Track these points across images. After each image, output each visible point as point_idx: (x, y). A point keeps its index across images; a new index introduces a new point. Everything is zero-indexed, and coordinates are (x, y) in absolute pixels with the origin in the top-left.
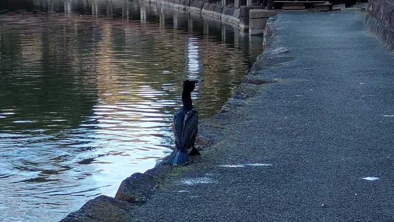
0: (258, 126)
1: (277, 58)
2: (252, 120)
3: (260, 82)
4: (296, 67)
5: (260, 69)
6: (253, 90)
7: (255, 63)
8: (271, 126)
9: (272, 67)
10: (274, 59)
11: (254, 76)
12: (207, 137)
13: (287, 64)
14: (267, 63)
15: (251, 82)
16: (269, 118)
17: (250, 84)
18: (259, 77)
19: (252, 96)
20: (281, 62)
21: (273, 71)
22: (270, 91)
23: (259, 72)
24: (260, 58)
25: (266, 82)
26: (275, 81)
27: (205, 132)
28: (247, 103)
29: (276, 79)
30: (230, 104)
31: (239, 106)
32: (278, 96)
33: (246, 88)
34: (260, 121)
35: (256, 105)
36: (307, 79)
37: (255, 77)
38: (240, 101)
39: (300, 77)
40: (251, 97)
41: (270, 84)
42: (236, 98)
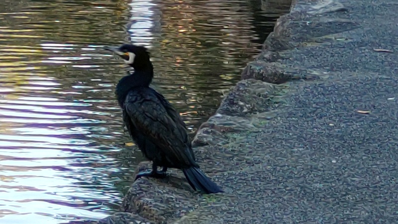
0: (272, 178)
1: (319, 24)
2: (260, 165)
3: (281, 79)
4: (361, 44)
5: (282, 48)
6: (266, 96)
7: (272, 35)
8: (302, 180)
9: (309, 45)
10: (313, 25)
11: (268, 64)
12: (162, 202)
13: (341, 38)
14: (297, 35)
15: (261, 77)
16: (297, 161)
17: (259, 82)
18: (281, 67)
19: (262, 109)
20: (329, 33)
21: (310, 54)
22: (302, 98)
23: (281, 55)
24: (284, 22)
25: (294, 79)
26: (314, 77)
27: (157, 189)
28: (251, 125)
29: (315, 73)
30: (213, 126)
31: (233, 131)
32: (319, 110)
33: (249, 92)
34: (278, 168)
35: (271, 130)
36: (383, 74)
37: (270, 66)
38: (236, 121)
39: (369, 69)
40: (260, 111)
41: (303, 84)
42: (227, 112)
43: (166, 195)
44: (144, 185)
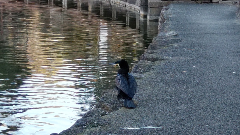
0: (151, 95)
1: (168, 40)
2: (147, 91)
3: (154, 60)
4: (183, 47)
5: (155, 49)
6: (149, 66)
7: (151, 44)
8: (162, 96)
9: (164, 48)
10: (166, 41)
11: (150, 54)
12: (111, 104)
13: (176, 45)
14: (160, 44)
15: (147, 59)
16: (160, 89)
17: (146, 61)
18: (154, 56)
19: (148, 71)
20: (172, 43)
21: (165, 51)
22: (162, 67)
23: (154, 51)
24: (155, 40)
25: (159, 60)
26: (166, 59)
27: (110, 100)
28: (143, 77)
29: (167, 58)
31: (137, 79)
32: (168, 71)
33: (143, 65)
34: (154, 92)
35: (151, 78)
36: (191, 58)
38: (138, 75)
39: (186, 56)
40: (147, 72)
41: (162, 62)
42: (135, 72)
43: (113, 102)
44: (105, 98)
